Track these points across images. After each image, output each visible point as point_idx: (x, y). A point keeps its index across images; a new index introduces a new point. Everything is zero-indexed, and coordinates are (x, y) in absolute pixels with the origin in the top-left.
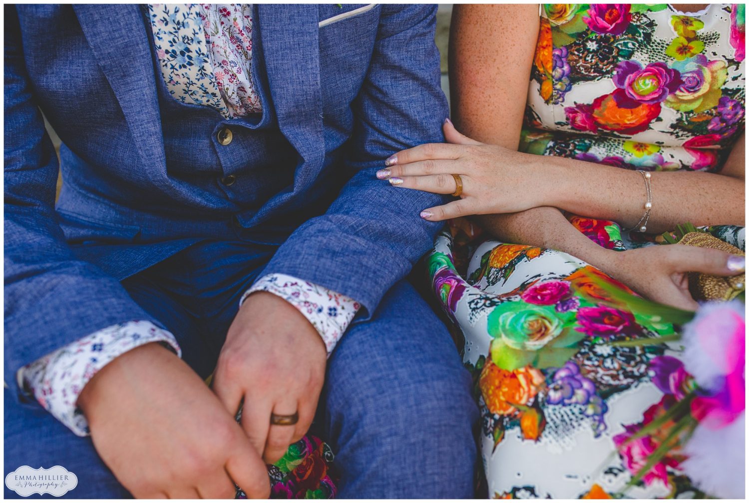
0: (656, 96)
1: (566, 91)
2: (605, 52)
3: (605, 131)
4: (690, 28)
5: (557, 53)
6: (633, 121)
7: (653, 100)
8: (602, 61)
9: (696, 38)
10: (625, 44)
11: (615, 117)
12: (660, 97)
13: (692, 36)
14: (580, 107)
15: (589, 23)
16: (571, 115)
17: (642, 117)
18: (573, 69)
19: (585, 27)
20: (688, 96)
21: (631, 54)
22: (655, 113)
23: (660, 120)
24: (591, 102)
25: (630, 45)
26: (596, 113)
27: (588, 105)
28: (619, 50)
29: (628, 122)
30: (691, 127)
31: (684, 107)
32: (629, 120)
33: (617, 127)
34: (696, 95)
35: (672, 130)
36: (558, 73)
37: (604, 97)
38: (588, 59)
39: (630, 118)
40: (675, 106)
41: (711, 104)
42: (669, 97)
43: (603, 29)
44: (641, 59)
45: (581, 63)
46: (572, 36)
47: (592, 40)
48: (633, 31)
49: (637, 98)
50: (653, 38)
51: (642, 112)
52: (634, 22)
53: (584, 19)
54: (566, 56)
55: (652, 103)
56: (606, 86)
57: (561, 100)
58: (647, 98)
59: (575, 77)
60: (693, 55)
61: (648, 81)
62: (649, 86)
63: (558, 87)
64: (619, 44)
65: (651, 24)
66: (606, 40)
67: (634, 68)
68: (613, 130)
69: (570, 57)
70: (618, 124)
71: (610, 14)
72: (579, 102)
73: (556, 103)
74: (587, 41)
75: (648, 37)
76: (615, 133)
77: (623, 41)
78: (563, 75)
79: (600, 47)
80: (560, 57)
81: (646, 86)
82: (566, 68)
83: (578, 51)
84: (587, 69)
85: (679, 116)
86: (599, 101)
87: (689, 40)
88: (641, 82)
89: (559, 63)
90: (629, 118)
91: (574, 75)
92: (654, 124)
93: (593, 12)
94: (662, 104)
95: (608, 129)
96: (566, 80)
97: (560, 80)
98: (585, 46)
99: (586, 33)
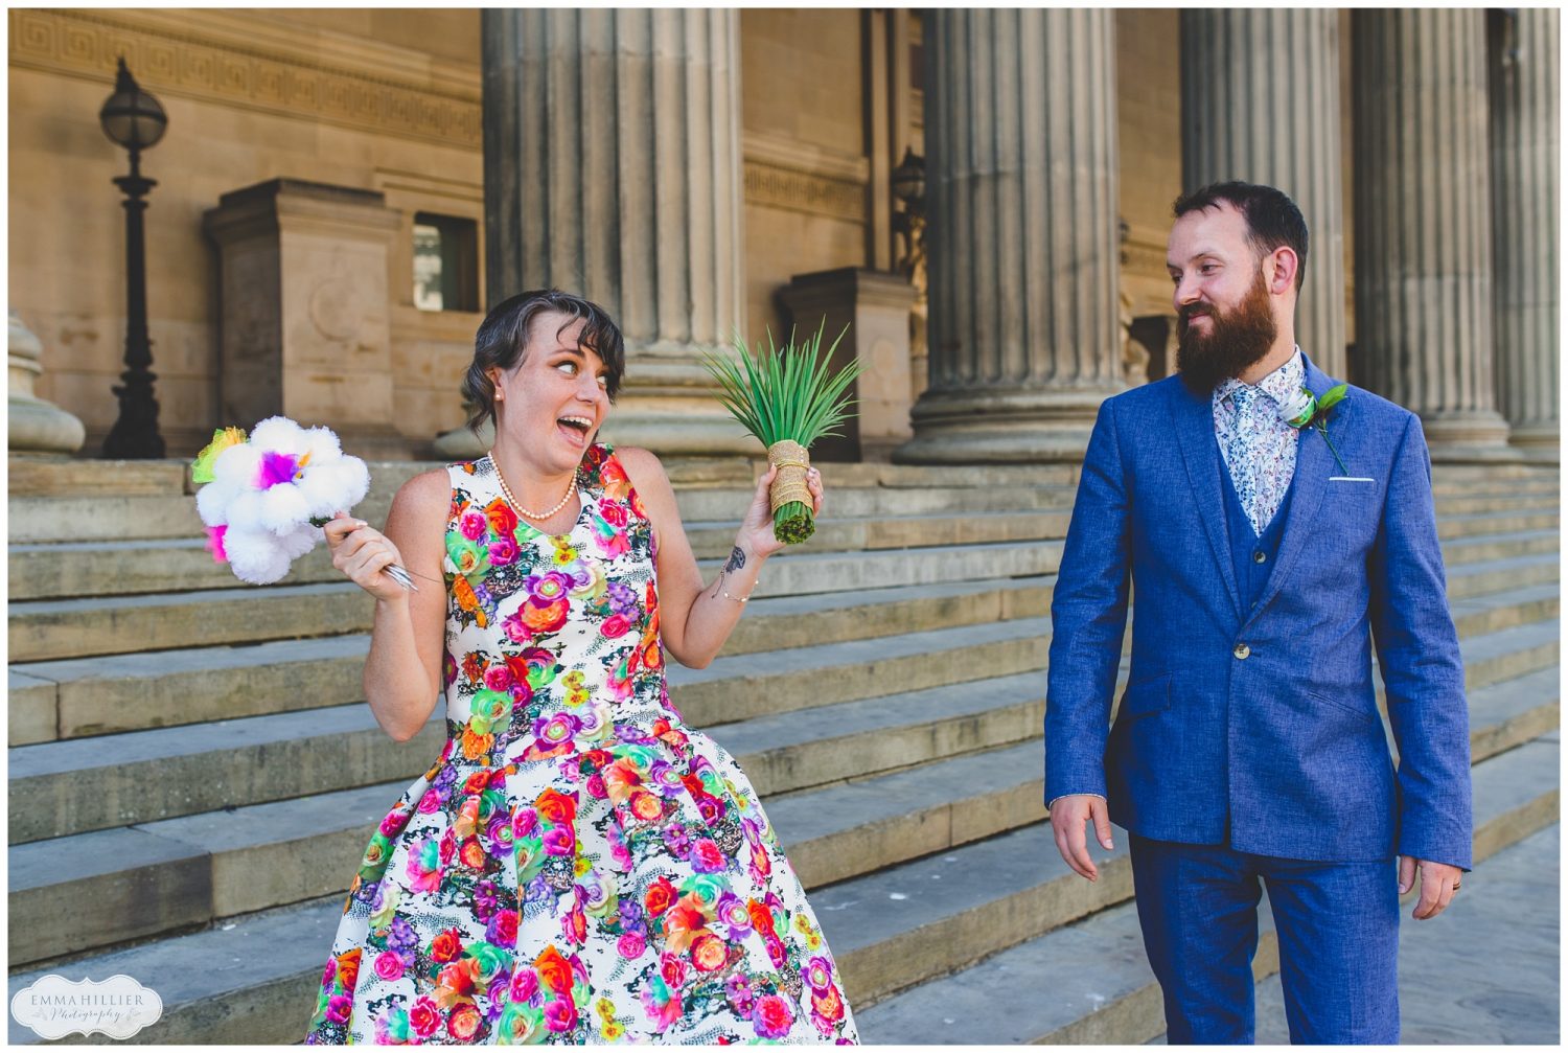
2: (511, 575)
4: (562, 542)
7: (560, 597)
8: (511, 581)
9: (569, 547)
10: (523, 566)
12: (564, 594)
13: (565, 546)
14: (510, 618)
16: (507, 628)
17: (559, 612)
21: (530, 571)
23: (572, 611)
24: (516, 611)
25: (527, 565)
26: (524, 618)
30: (598, 611)
31: (586, 596)
33: (544, 627)
34: (589, 586)
35: (585, 617)
37: (524, 604)
38: (502, 583)
39: (552, 615)
41: (603, 589)
43: (505, 563)
44: (538, 571)
45: (497, 588)
46: (483, 574)
48: (525, 556)
52: (524, 550)
56: (522, 596)
59: (497, 599)
60: (572, 560)
63: (488, 611)
64: (519, 567)
65: (535, 547)
66: (509, 568)
68: (543, 631)
69: (488, 588)
72: (508, 615)
76: (546, 633)
77: (520, 564)
82: (488, 596)
84: (503, 590)
85: (585, 604)
86: (522, 608)
87: (565, 549)
91: (496, 598)
94: (568, 598)
97: (487, 605)
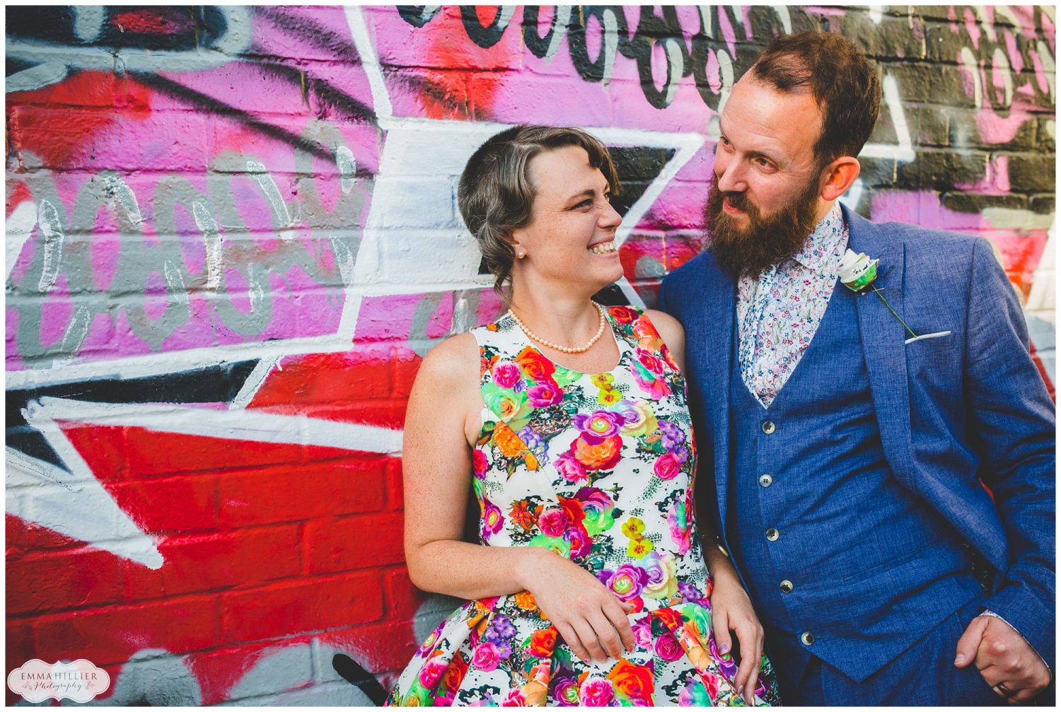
0: (612, 430)
1: (546, 450)
2: (557, 415)
3: (592, 472)
4: (606, 383)
5: (523, 433)
6: (608, 455)
7: (611, 433)
11: (593, 455)
14: (563, 456)
15: (534, 405)
16: (561, 467)
17: (612, 449)
18: (541, 435)
19: (532, 409)
20: (635, 425)
21: (576, 411)
22: (619, 443)
23: (625, 448)
25: (572, 406)
27: (568, 452)
28: (567, 411)
29: (604, 457)
32: (604, 454)
33: (599, 464)
36: (532, 443)
40: (630, 433)
42: (622, 429)
45: (544, 428)
46: (527, 417)
47: (542, 413)
49: (600, 435)
50: (585, 397)
51: (610, 444)
53: (529, 405)
54: (531, 430)
55: (612, 436)
57: (546, 459)
58: (607, 433)
59: (546, 439)
61: (600, 423)
62: (603, 426)
63: (538, 451)
67: (584, 418)
68: (597, 468)
69: (534, 429)
70: (598, 461)
71: (546, 394)
72: (560, 453)
73: (544, 465)
74: (539, 414)
75: (581, 397)
77: (564, 405)
78: (537, 442)
79: (552, 414)
80: (527, 434)
81: (600, 427)
82: (536, 437)
83: (537, 422)
88: (595, 424)
89: (529, 437)
90: (603, 452)
91: (544, 438)
92: (623, 453)
93: (532, 398)
95: (592, 469)
96: (541, 444)
97: (537, 446)
98: (540, 418)
99: (535, 411)
